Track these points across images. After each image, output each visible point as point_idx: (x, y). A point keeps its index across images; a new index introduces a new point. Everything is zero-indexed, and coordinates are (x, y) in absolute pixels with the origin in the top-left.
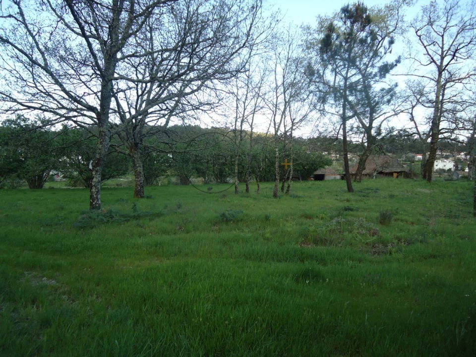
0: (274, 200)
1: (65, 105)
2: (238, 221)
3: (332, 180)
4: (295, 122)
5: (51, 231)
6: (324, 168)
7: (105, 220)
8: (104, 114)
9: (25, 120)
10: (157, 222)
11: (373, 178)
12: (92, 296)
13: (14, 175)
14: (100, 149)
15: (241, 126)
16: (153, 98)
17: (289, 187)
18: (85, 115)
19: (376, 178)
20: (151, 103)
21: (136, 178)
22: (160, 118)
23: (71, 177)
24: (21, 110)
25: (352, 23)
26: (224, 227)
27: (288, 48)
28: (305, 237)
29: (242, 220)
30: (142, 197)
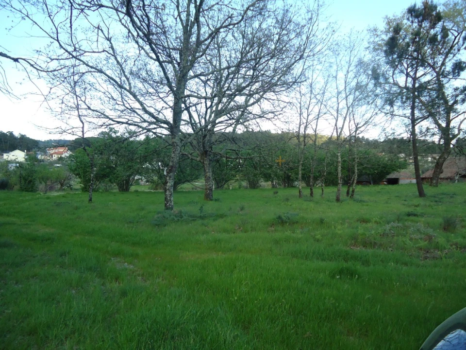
0: (336, 204)
1: (146, 119)
2: (294, 223)
3: (406, 184)
4: (358, 126)
5: (133, 227)
6: (397, 171)
7: (176, 219)
8: (177, 127)
9: (115, 132)
10: (220, 222)
11: (454, 182)
12: (159, 278)
13: (108, 179)
14: (172, 158)
15: (305, 132)
16: (222, 108)
17: (353, 191)
18: (163, 127)
19: (458, 181)
20: (219, 114)
21: (206, 182)
22: (228, 127)
23: (153, 182)
24: (113, 124)
25: (420, 22)
26: (280, 228)
27: (349, 54)
28: (354, 239)
29: (297, 222)
30: (212, 200)
